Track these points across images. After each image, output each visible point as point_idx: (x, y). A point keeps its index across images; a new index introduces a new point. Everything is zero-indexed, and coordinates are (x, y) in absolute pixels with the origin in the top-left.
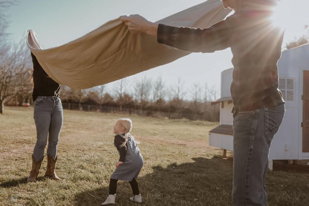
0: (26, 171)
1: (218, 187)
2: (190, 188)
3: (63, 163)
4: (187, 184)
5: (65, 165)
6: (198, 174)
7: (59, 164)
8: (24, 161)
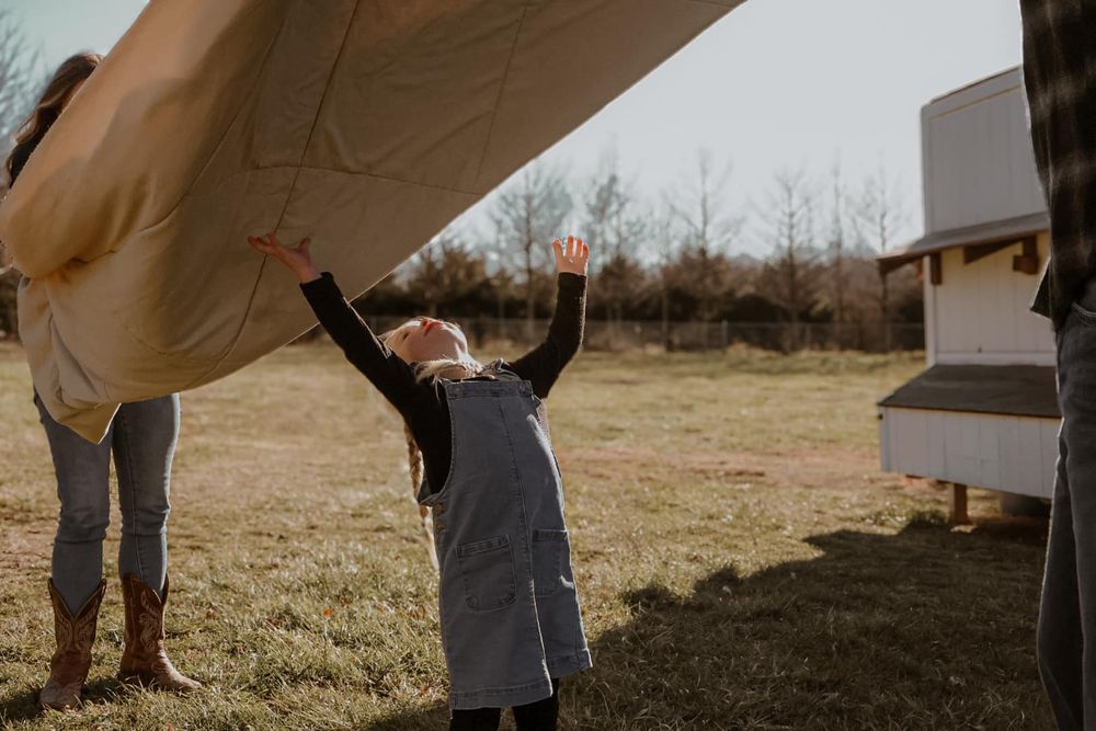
0: (28, 655)
1: (957, 673)
2: (822, 686)
3: (198, 603)
4: (803, 669)
5: (209, 616)
6: (849, 617)
7: (178, 611)
8: (11, 607)
